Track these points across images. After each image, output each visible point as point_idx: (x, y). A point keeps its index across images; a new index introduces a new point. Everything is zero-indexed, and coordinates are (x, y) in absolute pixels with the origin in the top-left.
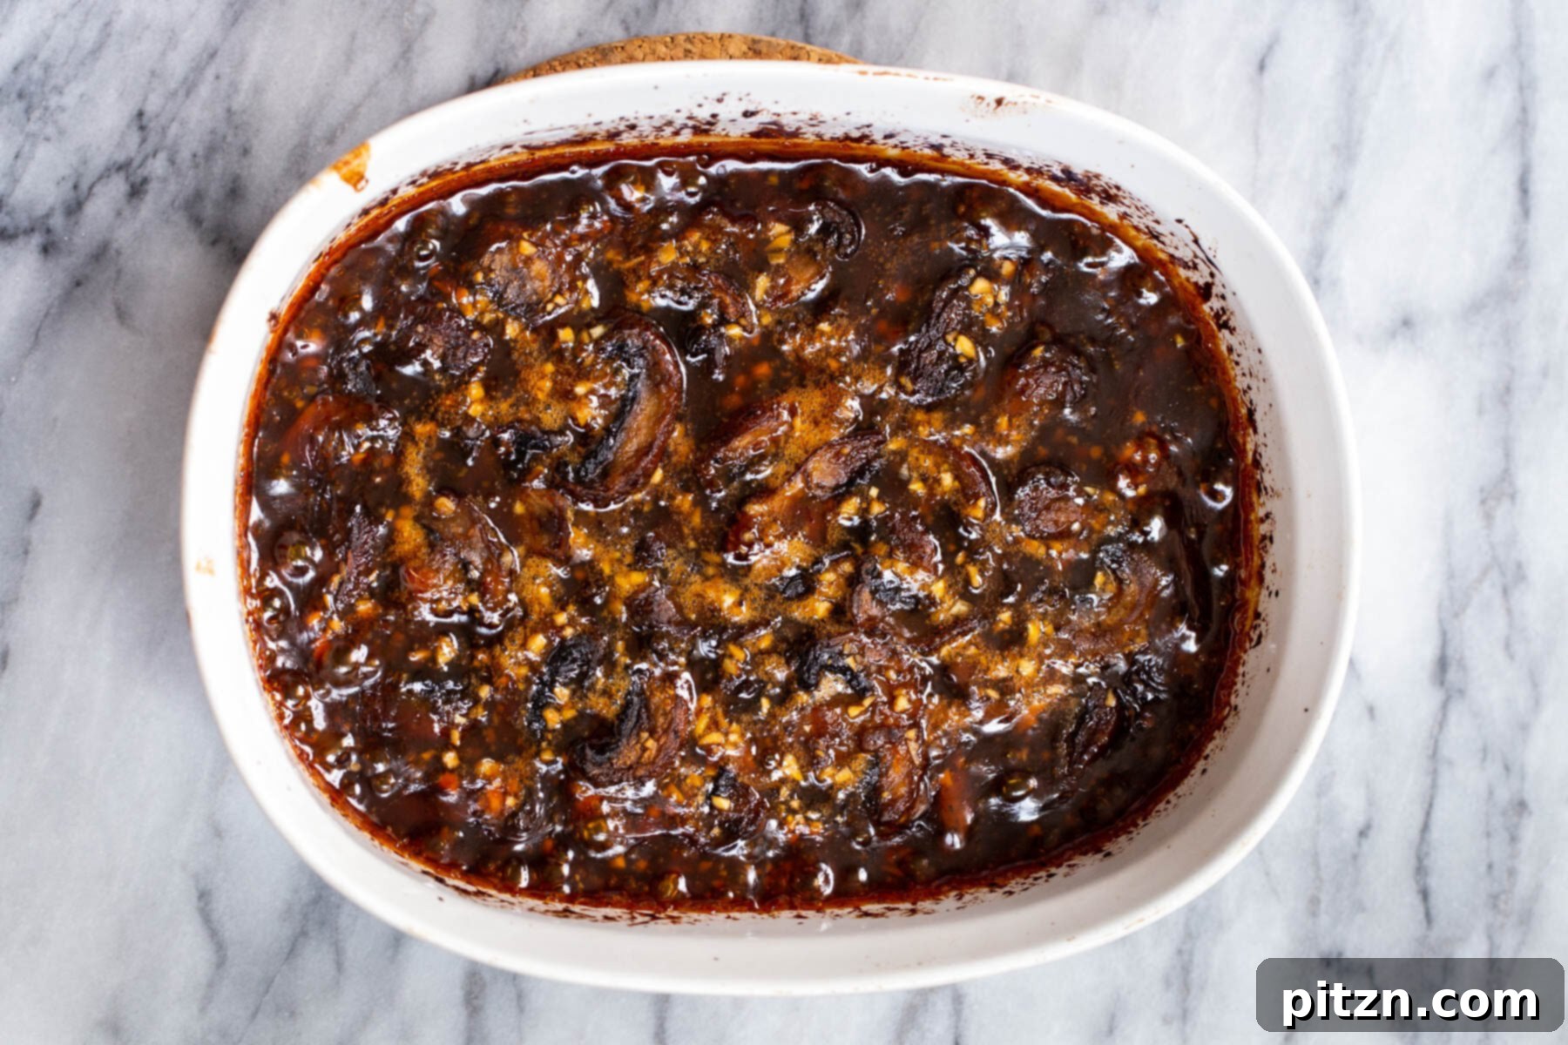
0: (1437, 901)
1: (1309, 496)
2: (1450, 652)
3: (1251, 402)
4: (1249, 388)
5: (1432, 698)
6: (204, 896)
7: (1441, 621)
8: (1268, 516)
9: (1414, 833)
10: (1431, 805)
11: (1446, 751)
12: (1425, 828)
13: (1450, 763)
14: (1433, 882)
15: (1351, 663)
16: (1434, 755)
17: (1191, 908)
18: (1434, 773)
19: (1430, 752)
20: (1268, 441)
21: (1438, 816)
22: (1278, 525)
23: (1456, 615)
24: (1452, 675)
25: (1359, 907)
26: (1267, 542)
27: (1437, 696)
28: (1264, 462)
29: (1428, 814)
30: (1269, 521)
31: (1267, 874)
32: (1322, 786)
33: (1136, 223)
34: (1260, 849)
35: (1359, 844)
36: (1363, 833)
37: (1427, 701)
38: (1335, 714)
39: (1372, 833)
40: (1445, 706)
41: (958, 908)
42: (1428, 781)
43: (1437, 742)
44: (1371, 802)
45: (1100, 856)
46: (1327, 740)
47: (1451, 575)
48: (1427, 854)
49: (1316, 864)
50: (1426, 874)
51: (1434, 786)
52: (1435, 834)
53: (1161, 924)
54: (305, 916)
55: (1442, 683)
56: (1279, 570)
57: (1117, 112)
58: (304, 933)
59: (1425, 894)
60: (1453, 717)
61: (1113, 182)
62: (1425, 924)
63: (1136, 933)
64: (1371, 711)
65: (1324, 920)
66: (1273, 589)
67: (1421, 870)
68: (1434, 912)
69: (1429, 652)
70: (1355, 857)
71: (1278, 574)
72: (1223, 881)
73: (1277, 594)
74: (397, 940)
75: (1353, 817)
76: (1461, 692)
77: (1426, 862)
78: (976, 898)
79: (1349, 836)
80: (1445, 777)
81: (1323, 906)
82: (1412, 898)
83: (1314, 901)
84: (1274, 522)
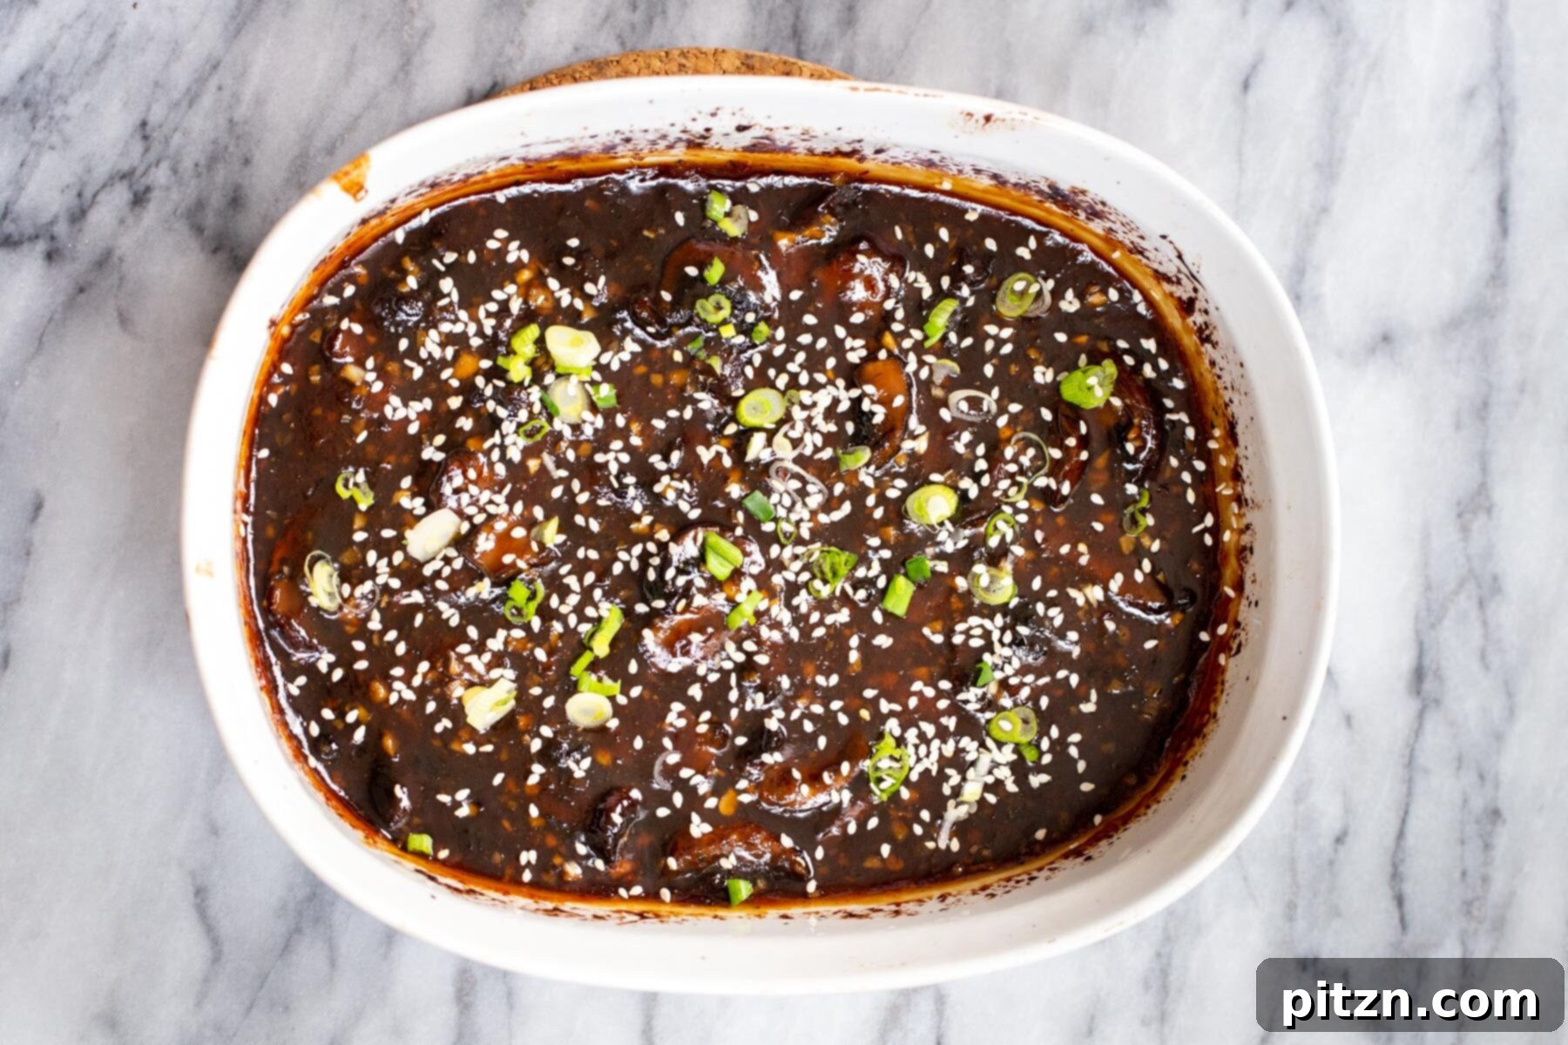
0: (1412, 906)
1: (1289, 508)
2: (1427, 662)
3: (1233, 417)
4: (1231, 401)
5: (1408, 708)
6: (200, 893)
7: (1417, 632)
8: (1248, 527)
9: (1390, 840)
10: (1406, 812)
11: (1422, 759)
12: (1401, 835)
13: (1427, 772)
14: (1408, 888)
15: (1330, 673)
16: (1410, 763)
17: (1170, 912)
18: (1410, 782)
19: (1406, 760)
20: (1249, 453)
21: (1414, 825)
22: (1258, 536)
23: (1433, 626)
24: (1429, 685)
25: (1336, 912)
26: (1248, 553)
27: (1413, 706)
28: (1245, 474)
29: (1404, 821)
30: (1249, 532)
31: (1245, 879)
32: (1299, 793)
33: (1121, 239)
34: (1237, 855)
35: (1336, 851)
36: (1340, 840)
37: (1403, 710)
38: (1313, 723)
39: (1349, 840)
40: (1421, 716)
41: (942, 910)
42: (1404, 789)
43: (1412, 750)
44: (1348, 810)
45: (1080, 860)
46: (1305, 747)
47: (1428, 587)
48: (1403, 861)
49: (1293, 869)
50: (1402, 881)
51: (1409, 794)
52: (1411, 840)
53: (1140, 927)
54: (300, 913)
55: (1418, 693)
56: (1258, 579)
57: (1104, 129)
58: (298, 930)
59: (1400, 900)
60: (1429, 725)
61: (1098, 199)
62: (1399, 929)
63: (1115, 936)
64: (1348, 720)
65: (1301, 924)
66: (1253, 599)
67: (1396, 876)
68: (1408, 918)
69: (1406, 662)
70: (1331, 863)
71: (1257, 585)
72: (1201, 885)
73: (1257, 604)
74: (390, 937)
75: (1330, 822)
76: (1437, 702)
77: (1401, 869)
78: (959, 901)
79: (1326, 842)
80: (1420, 786)
81: (1300, 911)
82: (1387, 904)
83: (1291, 906)
84: (1254, 533)
